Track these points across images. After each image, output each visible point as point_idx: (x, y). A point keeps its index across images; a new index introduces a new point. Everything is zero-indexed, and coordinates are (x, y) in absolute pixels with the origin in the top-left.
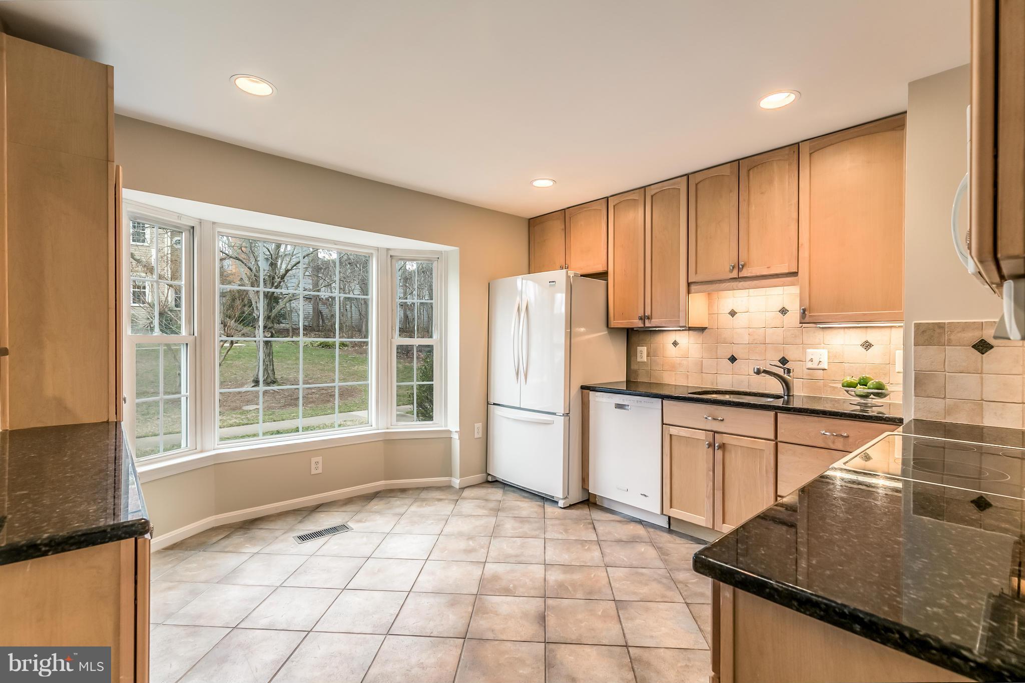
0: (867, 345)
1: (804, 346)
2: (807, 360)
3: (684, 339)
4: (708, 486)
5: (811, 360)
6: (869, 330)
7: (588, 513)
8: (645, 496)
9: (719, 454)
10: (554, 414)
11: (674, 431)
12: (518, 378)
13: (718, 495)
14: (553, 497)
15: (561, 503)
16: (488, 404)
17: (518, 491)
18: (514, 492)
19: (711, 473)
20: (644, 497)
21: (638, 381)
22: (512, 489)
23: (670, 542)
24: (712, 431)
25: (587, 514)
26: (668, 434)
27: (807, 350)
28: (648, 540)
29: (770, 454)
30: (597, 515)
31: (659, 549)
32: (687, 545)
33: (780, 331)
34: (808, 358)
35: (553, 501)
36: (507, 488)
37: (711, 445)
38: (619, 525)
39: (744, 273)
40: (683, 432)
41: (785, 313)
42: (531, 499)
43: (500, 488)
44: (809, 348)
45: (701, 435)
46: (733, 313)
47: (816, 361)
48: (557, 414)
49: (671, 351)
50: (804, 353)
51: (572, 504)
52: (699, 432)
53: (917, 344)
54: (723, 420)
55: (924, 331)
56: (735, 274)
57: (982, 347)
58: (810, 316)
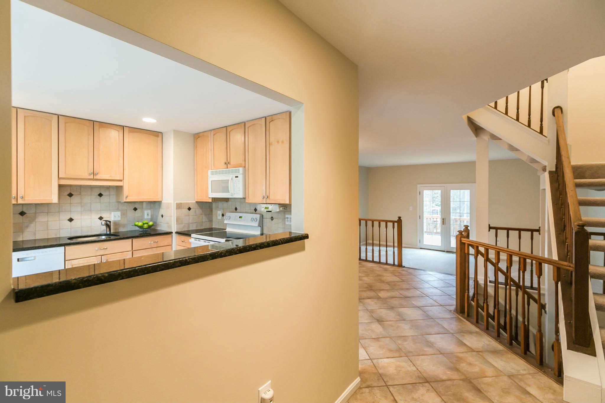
0: (136, 209)
1: (111, 211)
5: (115, 217)
6: (136, 203)
24: (100, 255)
26: (70, 265)
27: (112, 213)
33: (99, 204)
34: (113, 216)
40: (81, 261)
41: (101, 196)
45: (94, 259)
46: (70, 195)
52: (92, 258)
53: (176, 209)
54: (107, 248)
55: (178, 205)
56: (92, 177)
57: (189, 209)
58: (129, 199)
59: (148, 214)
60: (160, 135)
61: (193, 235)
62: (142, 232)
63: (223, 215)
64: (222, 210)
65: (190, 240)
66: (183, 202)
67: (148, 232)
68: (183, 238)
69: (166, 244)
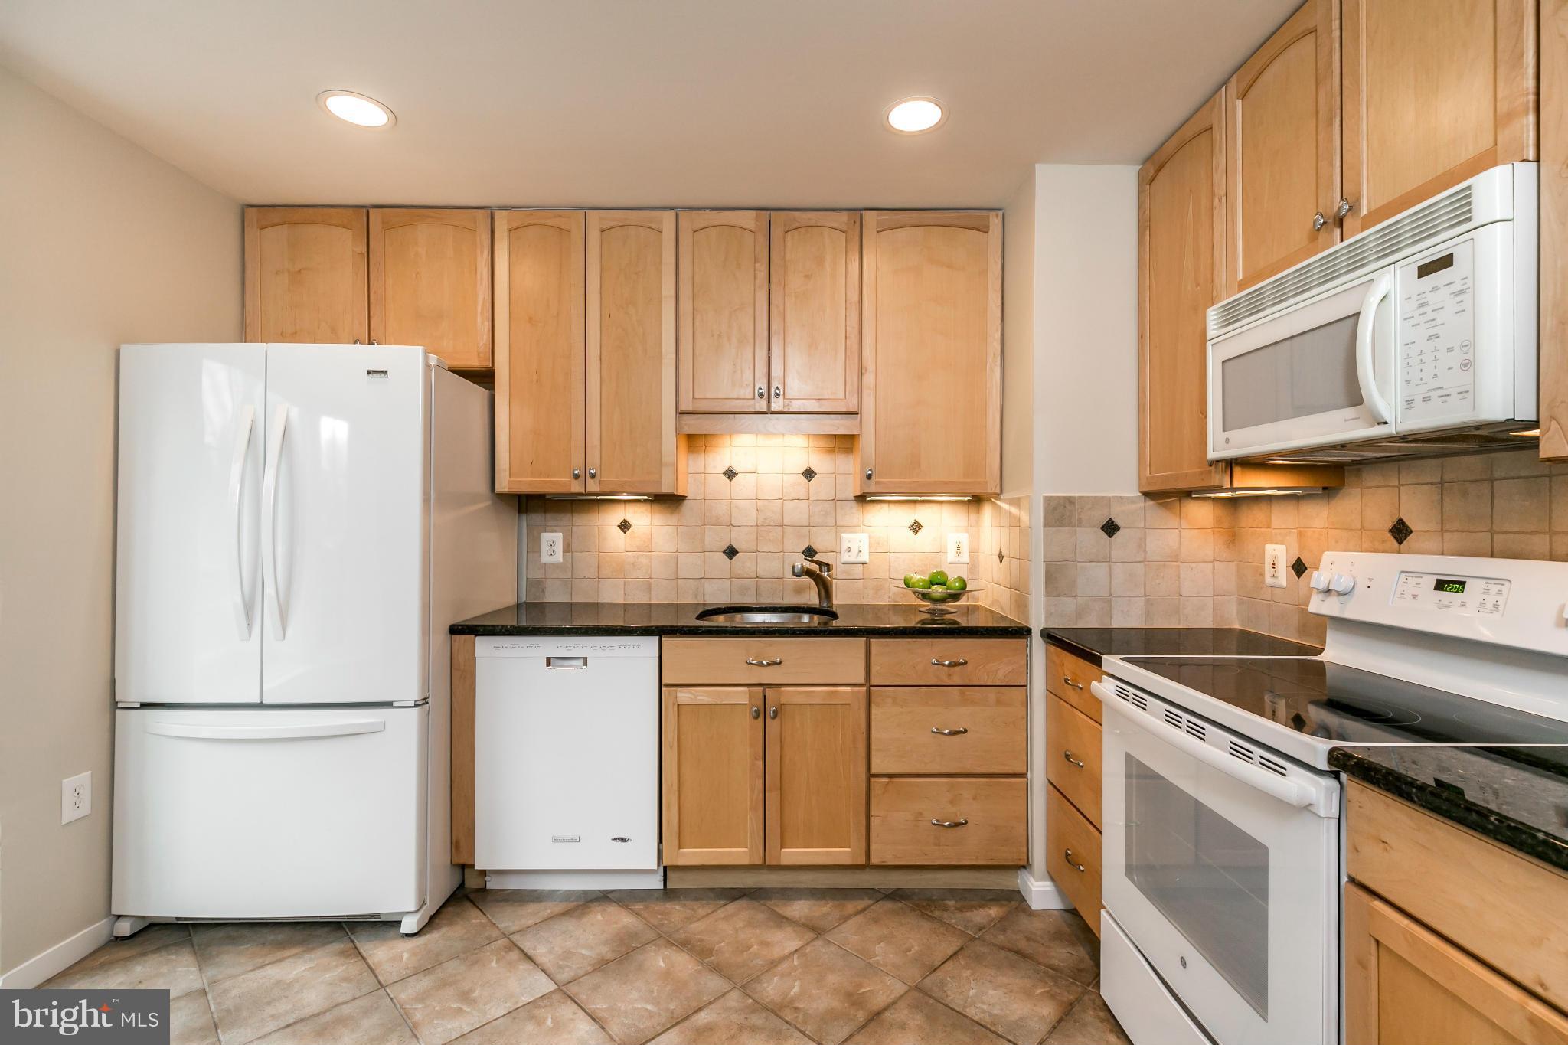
0: (916, 527)
1: (838, 528)
2: (843, 550)
3: (642, 519)
4: (753, 788)
5: (849, 549)
6: (919, 507)
7: (484, 920)
8: (623, 840)
9: (773, 726)
10: (388, 705)
11: (684, 696)
12: (250, 625)
13: (773, 798)
14: (378, 916)
15: (409, 925)
16: (115, 705)
17: (246, 932)
18: (232, 941)
19: (760, 763)
20: (620, 843)
21: (545, 600)
22: (220, 933)
23: (689, 920)
24: (760, 685)
25: (483, 926)
26: (674, 704)
27: (843, 535)
28: (651, 935)
29: (859, 709)
30: (509, 919)
31: (685, 945)
32: (721, 913)
33: (804, 504)
34: (844, 547)
35: (383, 925)
36: (199, 937)
37: (760, 714)
38: (569, 924)
39: (777, 405)
40: (702, 696)
41: (812, 478)
42: (302, 943)
43: (175, 944)
44: (845, 532)
45: (741, 696)
46: (730, 474)
47: (855, 550)
48: (394, 704)
49: (616, 540)
50: (838, 539)
51: (432, 914)
52: (737, 691)
53: (1046, 525)
54: (780, 663)
55: (1055, 509)
56: (762, 405)
57: (1110, 528)
58: (877, 483)
59: (959, 548)
60: (995, 222)
61: (1112, 662)
62: (927, 616)
63: (1299, 568)
64: (1293, 539)
65: (1094, 683)
66: (1077, 495)
67: (947, 616)
68: (1071, 662)
69: (1000, 677)
